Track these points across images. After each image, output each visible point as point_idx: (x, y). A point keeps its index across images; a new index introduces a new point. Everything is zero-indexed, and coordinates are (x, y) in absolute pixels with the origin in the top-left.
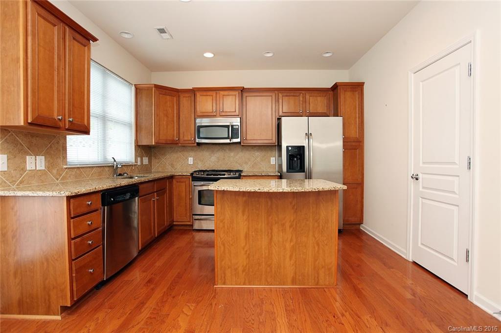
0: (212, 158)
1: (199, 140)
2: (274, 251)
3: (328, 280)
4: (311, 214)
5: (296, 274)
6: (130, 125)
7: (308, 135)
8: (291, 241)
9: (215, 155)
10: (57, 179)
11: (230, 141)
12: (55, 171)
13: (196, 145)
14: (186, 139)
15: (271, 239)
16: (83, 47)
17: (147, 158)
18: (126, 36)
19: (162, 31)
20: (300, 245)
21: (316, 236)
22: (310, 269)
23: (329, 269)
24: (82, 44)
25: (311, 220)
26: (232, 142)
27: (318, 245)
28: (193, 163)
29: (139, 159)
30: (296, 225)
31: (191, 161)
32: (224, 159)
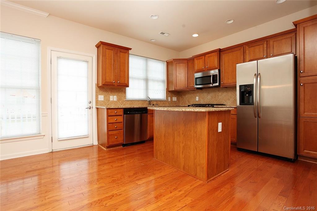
0: (209, 96)
1: (197, 86)
2: (175, 147)
3: (202, 175)
4: (193, 128)
5: (185, 164)
6: (163, 81)
7: (257, 75)
8: (183, 143)
9: (210, 95)
10: (122, 105)
11: (212, 85)
12: (121, 102)
13: (196, 89)
14: (191, 86)
15: (174, 139)
16: (125, 54)
17: (176, 98)
18: (153, 41)
19: (163, 33)
20: (187, 146)
21: (195, 143)
22: (192, 164)
23: (203, 168)
24: (124, 53)
25: (193, 132)
26: (213, 85)
27: (196, 149)
28: (199, 100)
29: (169, 98)
30: (185, 133)
31: (197, 99)
32: (215, 97)
